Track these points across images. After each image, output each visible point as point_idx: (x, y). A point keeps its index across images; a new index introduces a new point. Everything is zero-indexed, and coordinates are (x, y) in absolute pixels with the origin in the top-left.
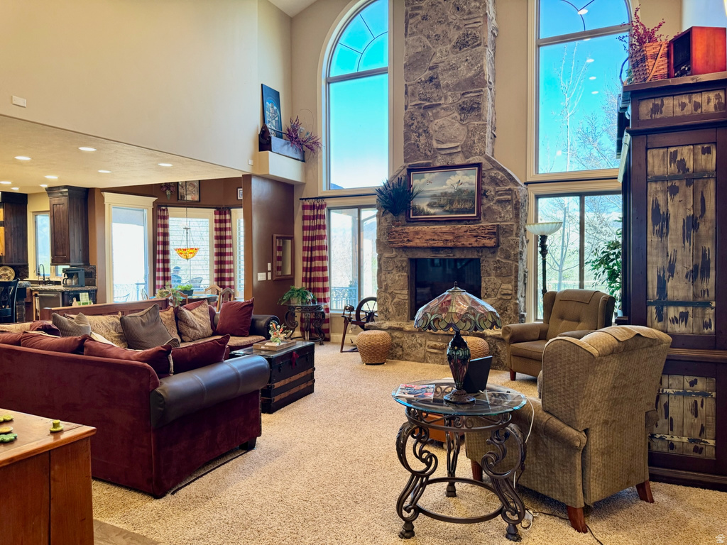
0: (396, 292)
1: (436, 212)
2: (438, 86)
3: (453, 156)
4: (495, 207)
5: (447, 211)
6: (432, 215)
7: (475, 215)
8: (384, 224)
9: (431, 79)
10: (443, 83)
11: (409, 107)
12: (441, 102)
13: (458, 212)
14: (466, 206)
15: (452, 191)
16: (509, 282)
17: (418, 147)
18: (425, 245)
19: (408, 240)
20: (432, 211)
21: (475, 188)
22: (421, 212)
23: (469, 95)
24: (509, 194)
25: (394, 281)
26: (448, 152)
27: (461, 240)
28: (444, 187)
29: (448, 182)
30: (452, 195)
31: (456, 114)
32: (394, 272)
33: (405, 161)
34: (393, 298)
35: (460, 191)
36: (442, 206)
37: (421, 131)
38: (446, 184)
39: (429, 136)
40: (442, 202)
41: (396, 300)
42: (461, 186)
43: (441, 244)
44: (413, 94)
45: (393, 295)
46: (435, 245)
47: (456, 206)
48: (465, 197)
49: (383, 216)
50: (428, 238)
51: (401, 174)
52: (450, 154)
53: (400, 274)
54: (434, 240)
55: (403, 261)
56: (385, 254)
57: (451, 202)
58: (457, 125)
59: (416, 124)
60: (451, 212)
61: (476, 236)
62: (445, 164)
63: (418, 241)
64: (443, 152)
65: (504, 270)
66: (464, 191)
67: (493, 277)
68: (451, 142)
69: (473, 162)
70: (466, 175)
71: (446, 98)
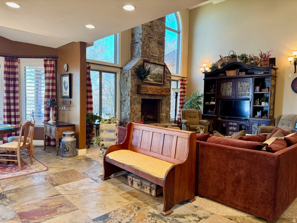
0: (137, 113)
1: (151, 81)
2: (152, 30)
3: (156, 60)
4: (166, 82)
5: (155, 81)
6: (150, 81)
7: (163, 84)
8: (133, 83)
9: (150, 26)
10: (155, 30)
11: (143, 34)
12: (153, 37)
13: (158, 82)
14: (160, 80)
15: (156, 73)
16: (168, 108)
17: (146, 52)
18: (152, 93)
19: (147, 91)
20: (151, 80)
21: (162, 73)
22: (147, 80)
23: (161, 39)
24: (169, 78)
25: (137, 108)
26: (155, 58)
27: (162, 92)
28: (154, 71)
29: (156, 70)
30: (157, 75)
31: (156, 44)
32: (137, 105)
33: (142, 57)
34: (136, 116)
35: (159, 74)
36: (153, 79)
37: (147, 46)
38: (155, 70)
39: (150, 50)
40: (154, 77)
41: (137, 116)
42: (159, 72)
43: (157, 93)
44: (145, 29)
45: (136, 114)
46: (155, 94)
47: (158, 79)
48: (160, 77)
49: (133, 79)
50: (154, 91)
51: (140, 62)
52: (155, 59)
53: (138, 105)
54: (155, 92)
55: (140, 100)
56: (133, 97)
57: (156, 78)
58: (157, 48)
59: (146, 42)
60: (156, 81)
61: (166, 91)
62: (153, 62)
63: (150, 92)
64: (153, 57)
65: (168, 103)
66: (160, 74)
67: (165, 106)
68: (155, 54)
69: (161, 64)
70: (160, 68)
71: (154, 36)
